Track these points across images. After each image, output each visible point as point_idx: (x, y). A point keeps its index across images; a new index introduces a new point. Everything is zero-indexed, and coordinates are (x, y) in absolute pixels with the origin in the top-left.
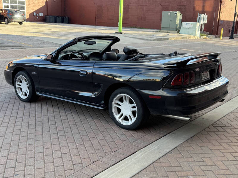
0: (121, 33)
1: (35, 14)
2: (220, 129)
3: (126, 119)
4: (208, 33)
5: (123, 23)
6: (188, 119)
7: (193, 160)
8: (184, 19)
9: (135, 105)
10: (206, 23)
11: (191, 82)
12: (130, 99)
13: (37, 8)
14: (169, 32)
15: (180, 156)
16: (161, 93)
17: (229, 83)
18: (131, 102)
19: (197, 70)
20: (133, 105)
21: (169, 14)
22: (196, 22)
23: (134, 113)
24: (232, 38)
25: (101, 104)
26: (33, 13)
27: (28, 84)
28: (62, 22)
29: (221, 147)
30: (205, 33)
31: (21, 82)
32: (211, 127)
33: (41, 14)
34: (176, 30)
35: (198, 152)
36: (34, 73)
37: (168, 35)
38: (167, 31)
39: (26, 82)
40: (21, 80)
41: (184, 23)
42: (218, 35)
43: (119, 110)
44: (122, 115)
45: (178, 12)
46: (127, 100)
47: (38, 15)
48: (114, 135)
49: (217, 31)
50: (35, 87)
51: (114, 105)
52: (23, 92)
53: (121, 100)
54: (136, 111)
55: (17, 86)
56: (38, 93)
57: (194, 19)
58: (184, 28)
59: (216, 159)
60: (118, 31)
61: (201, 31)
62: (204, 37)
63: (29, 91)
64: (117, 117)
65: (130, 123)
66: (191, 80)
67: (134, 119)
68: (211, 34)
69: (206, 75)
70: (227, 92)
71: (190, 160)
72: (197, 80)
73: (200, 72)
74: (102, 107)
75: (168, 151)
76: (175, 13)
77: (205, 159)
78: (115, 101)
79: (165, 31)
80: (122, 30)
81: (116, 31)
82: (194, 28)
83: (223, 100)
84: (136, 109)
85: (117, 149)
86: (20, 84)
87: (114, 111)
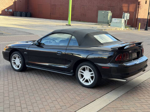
0: (70, 25)
1: (6, 10)
2: (143, 88)
3: (87, 81)
4: (130, 26)
5: (71, 18)
6: (126, 81)
7: (129, 104)
8: (113, 16)
9: (93, 72)
10: (128, 19)
11: (127, 59)
12: (90, 69)
13: (8, 6)
14: (103, 25)
15: (121, 102)
16: (109, 65)
17: (148, 60)
18: (90, 71)
19: (130, 52)
20: (91, 73)
21: (103, 12)
22: (122, 18)
23: (92, 78)
24: (146, 29)
25: (71, 72)
26: (5, 10)
27: (20, 60)
28: (26, 16)
29: (145, 98)
30: (128, 26)
31: (15, 58)
32: (138, 87)
33: (11, 10)
34: (108, 24)
35: (131, 100)
36: (25, 53)
37: (103, 27)
38: (101, 24)
39: (19, 58)
40: (15, 57)
41: (113, 19)
42: (136, 28)
43: (82, 76)
44: (84, 79)
45: (109, 11)
46: (88, 69)
47: (8, 11)
48: (80, 91)
49: (136, 25)
50: (26, 62)
51: (79, 73)
52: (16, 65)
53: (84, 70)
54: (93, 76)
55: (12, 61)
56: (27, 66)
57: (120, 16)
58: (113, 22)
59: (142, 104)
60: (68, 24)
61: (125, 25)
62: (127, 29)
63: (21, 65)
64: (81, 80)
65: (89, 84)
66: (127, 58)
67: (92, 82)
68: (132, 26)
69: (135, 55)
70: (147, 66)
71: (127, 104)
72: (130, 58)
73: (131, 53)
74: (71, 74)
75: (114, 99)
76: (107, 12)
77: (136, 104)
78: (80, 70)
79: (100, 24)
80: (71, 23)
81: (67, 24)
82: (121, 22)
83: (145, 70)
84: (94, 75)
85: (84, 98)
86: (15, 60)
87: (79, 77)
